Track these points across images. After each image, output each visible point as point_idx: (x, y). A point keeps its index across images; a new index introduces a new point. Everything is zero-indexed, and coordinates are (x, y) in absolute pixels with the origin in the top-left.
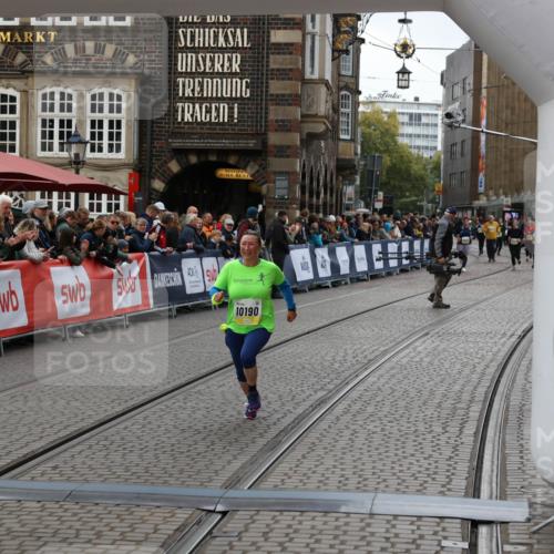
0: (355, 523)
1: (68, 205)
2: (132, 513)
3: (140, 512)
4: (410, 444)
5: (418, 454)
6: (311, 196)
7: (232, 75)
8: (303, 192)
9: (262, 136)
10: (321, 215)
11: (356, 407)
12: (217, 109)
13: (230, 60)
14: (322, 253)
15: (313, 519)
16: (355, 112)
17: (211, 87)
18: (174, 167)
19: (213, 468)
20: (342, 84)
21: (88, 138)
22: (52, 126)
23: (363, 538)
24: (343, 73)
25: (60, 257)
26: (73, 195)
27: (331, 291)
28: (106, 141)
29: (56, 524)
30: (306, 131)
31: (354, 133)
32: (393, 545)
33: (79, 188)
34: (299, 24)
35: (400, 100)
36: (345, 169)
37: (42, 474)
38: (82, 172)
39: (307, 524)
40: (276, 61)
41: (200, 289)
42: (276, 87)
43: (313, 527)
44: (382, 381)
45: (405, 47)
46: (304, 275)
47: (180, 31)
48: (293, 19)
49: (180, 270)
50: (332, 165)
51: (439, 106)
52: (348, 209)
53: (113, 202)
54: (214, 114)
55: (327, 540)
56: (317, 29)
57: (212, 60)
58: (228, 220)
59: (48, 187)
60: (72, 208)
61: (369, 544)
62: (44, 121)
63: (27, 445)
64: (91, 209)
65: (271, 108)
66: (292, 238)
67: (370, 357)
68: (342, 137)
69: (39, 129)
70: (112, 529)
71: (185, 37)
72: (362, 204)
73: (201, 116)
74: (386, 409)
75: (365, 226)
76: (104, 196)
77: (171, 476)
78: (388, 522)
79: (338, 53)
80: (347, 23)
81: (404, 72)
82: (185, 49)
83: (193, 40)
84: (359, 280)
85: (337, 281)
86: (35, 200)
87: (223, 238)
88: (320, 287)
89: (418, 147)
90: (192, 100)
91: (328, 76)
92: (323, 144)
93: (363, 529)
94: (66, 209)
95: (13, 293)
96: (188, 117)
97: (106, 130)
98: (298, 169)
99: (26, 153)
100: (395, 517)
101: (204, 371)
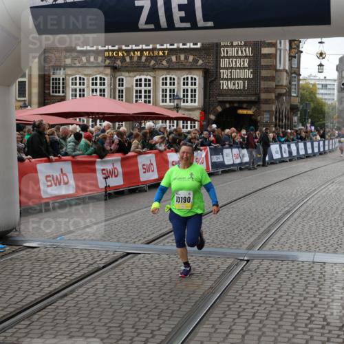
0: (306, 266)
1: (173, 126)
2: (207, 260)
3: (211, 260)
4: (329, 231)
5: (333, 236)
6: (279, 121)
7: (244, 68)
8: (276, 120)
9: (258, 95)
10: (284, 130)
11: (303, 215)
12: (238, 83)
13: (244, 61)
14: (285, 146)
15: (288, 264)
16: (298, 83)
17: (235, 74)
18: (219, 109)
19: (242, 241)
20: (293, 71)
21: (182, 97)
22: (166, 92)
23: (310, 273)
24: (293, 66)
25: (172, 149)
26: (175, 122)
27: (289, 163)
28: (189, 98)
29: (175, 265)
30: (277, 92)
31: (298, 93)
32: (324, 276)
33: (178, 119)
34: (274, 45)
35: (318, 78)
36: (294, 109)
37: (168, 243)
38: (180, 111)
39: (285, 266)
40: (264, 62)
41: (231, 162)
42: (264, 73)
43: (288, 268)
44: (314, 203)
45: (321, 54)
46: (277, 156)
47: (222, 49)
48: (271, 43)
49: (222, 154)
50: (288, 107)
51: (335, 80)
52: (295, 127)
53: (193, 125)
54: (237, 85)
55: (294, 273)
56: (282, 47)
57: (236, 62)
58: (244, 132)
59: (165, 118)
60: (175, 127)
61: (313, 275)
62: (163, 90)
63: (160, 230)
64: (183, 128)
65: (262, 82)
66: (271, 140)
67: (308, 192)
68: (293, 95)
69: (161, 93)
70: (200, 267)
71: (224, 52)
72: (301, 124)
73: (231, 86)
74: (317, 215)
75: (303, 134)
76: (189, 122)
77: (224, 244)
78: (321, 265)
79: (291, 57)
80: (295, 44)
81: (321, 65)
82: (224, 57)
83: (227, 53)
84: (301, 158)
85: (291, 159)
86: (160, 124)
87: (241, 140)
88: (283, 161)
89: (326, 99)
90: (227, 79)
91: (287, 68)
92: (284, 98)
93: (310, 269)
94: (173, 128)
95: (152, 164)
96: (225, 87)
97: (189, 93)
98: (274, 109)
99: (155, 104)
100: (325, 263)
101: (235, 199)
